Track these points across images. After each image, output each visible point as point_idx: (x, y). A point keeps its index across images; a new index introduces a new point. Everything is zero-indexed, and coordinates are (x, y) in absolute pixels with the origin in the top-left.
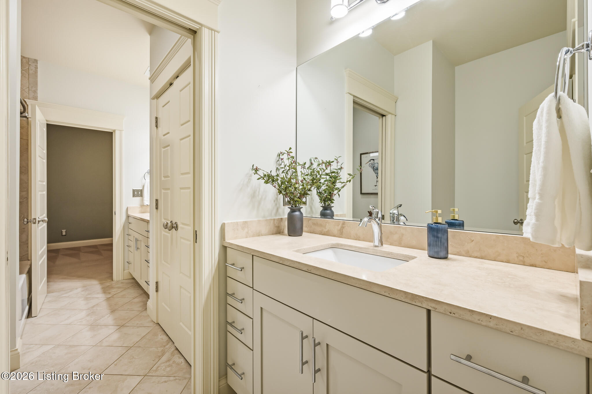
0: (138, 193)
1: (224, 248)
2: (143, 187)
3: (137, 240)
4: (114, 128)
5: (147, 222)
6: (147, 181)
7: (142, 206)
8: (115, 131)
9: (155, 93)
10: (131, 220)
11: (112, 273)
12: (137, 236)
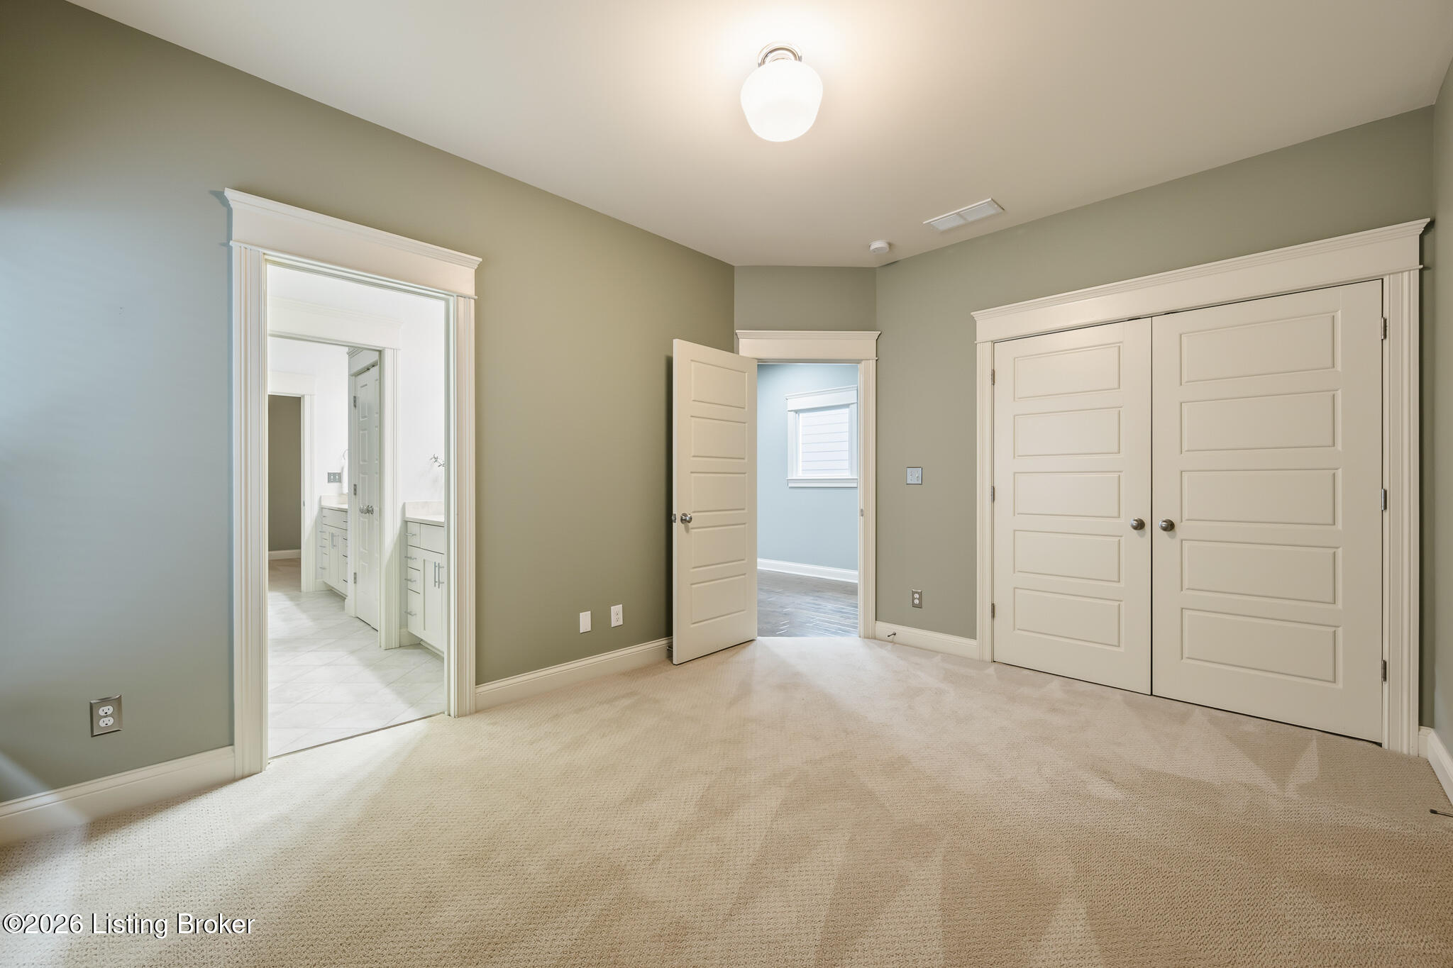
0: (335, 477)
1: (406, 523)
2: (343, 469)
3: (333, 535)
4: (303, 394)
5: (345, 511)
6: (346, 463)
7: (341, 494)
8: (303, 396)
9: (356, 369)
10: (326, 512)
11: (300, 586)
12: (333, 530)
